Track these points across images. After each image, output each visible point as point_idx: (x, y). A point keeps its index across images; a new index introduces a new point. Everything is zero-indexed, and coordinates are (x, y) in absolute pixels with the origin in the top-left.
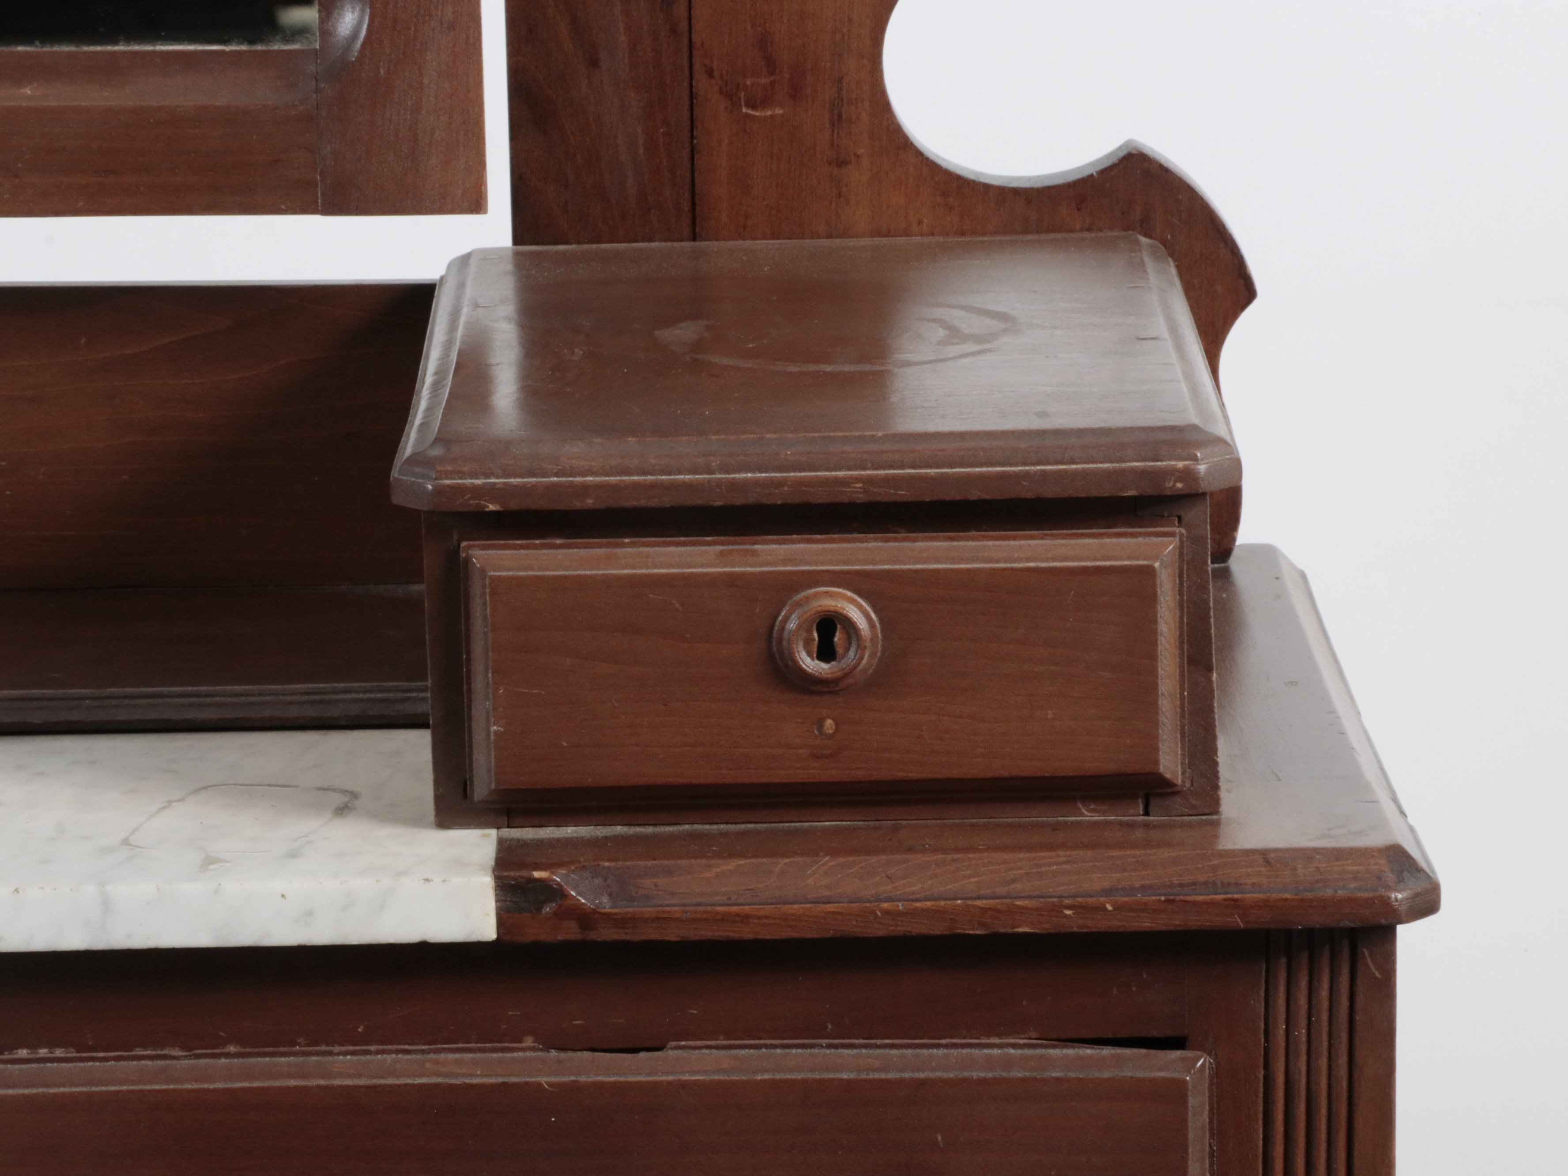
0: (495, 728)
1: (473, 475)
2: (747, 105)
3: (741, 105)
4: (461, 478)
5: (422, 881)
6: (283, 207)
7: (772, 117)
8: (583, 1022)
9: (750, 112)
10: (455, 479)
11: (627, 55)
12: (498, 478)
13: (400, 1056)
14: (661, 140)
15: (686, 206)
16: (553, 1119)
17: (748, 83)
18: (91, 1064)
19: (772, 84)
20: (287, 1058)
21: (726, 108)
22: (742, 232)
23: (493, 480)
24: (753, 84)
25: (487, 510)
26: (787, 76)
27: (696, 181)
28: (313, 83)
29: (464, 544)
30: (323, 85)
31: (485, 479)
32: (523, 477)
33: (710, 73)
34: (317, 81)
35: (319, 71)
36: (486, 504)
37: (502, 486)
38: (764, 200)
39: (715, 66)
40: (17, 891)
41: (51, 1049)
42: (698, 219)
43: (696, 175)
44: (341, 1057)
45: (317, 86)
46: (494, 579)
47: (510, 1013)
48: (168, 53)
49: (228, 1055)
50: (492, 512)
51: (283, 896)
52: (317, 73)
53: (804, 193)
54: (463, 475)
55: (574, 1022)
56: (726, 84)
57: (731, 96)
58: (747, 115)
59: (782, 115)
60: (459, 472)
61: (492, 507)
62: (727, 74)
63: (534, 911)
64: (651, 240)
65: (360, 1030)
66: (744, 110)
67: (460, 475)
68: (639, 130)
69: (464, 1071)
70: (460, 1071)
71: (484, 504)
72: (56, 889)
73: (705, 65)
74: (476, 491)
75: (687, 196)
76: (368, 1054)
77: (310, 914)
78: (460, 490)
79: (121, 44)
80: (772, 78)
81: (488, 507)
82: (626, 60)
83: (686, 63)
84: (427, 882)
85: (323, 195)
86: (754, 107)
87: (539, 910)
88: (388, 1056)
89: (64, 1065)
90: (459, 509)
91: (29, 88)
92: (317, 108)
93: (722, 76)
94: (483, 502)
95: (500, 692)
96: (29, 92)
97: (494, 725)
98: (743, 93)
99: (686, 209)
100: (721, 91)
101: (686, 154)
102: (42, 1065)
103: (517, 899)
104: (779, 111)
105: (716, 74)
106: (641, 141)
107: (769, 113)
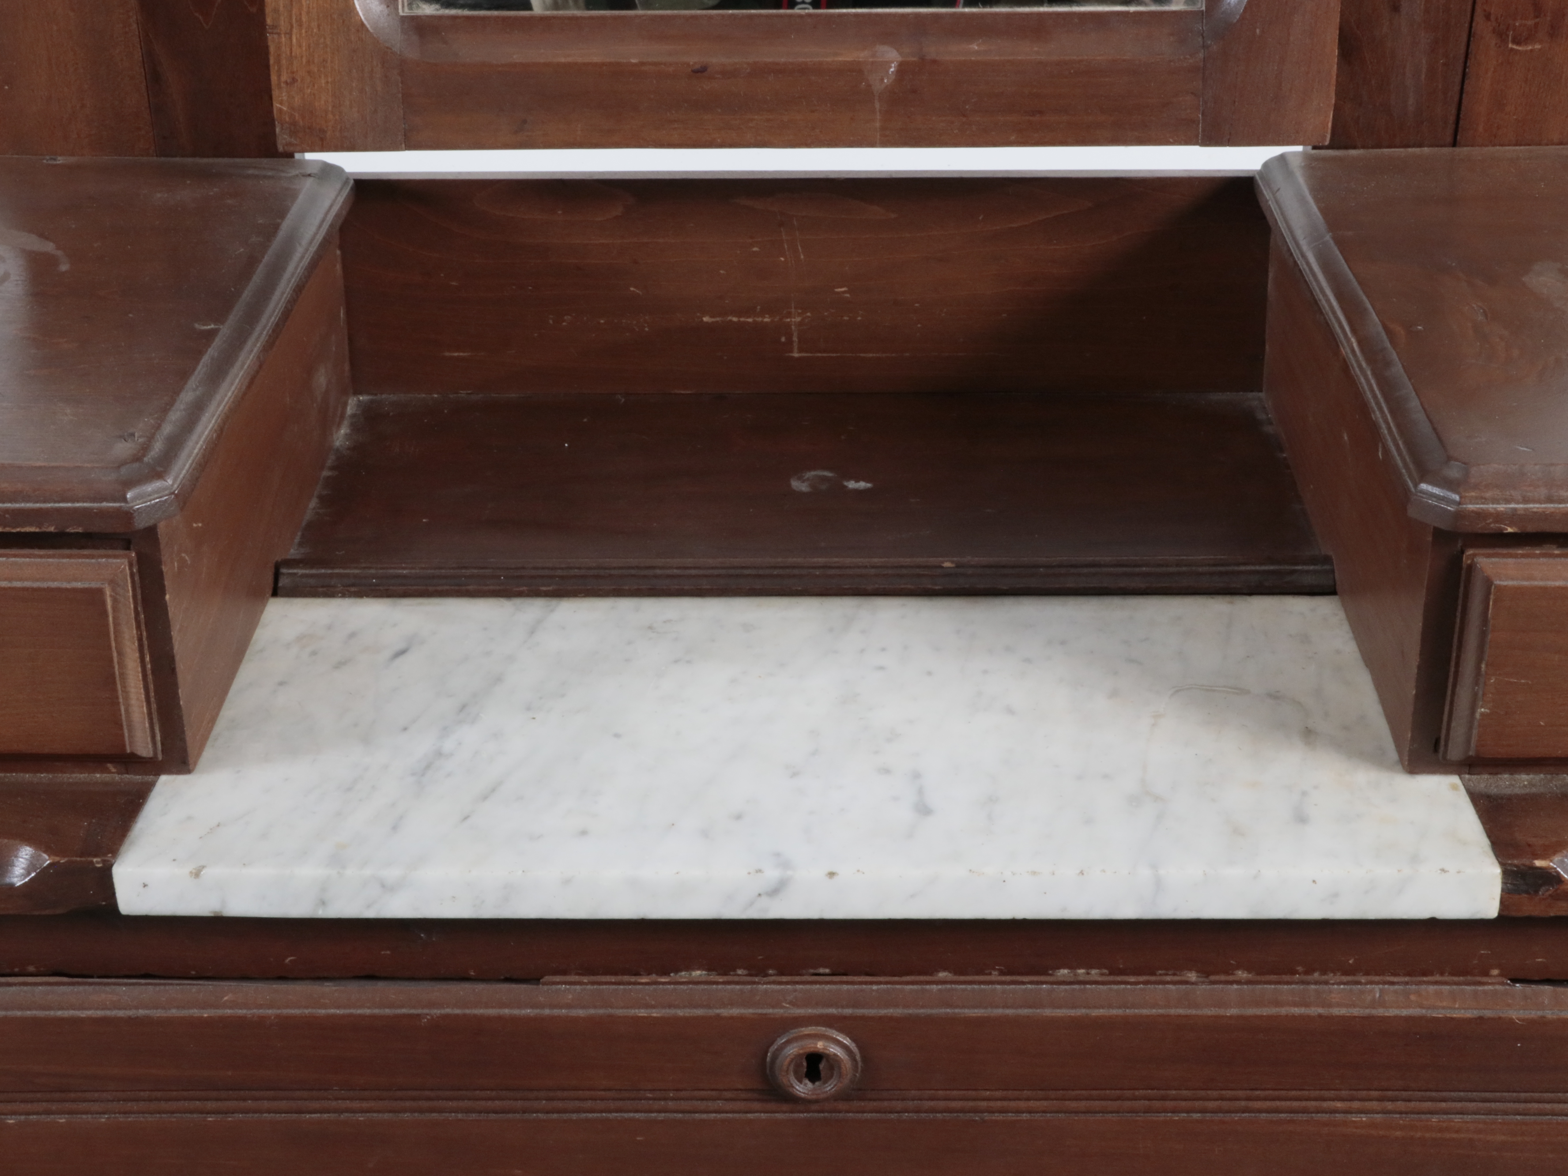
0: (1483, 710)
1: (1495, 501)
2: (1514, 42)
3: (1508, 41)
4: (1483, 503)
5: (1439, 871)
6: (1171, 140)
7: (1531, 51)
8: (1544, 960)
9: (1515, 47)
10: (1477, 504)
11: (1423, 3)
12: (1518, 503)
13: (1386, 986)
14: (1440, 70)
15: (1452, 119)
16: (1519, 1045)
17: (1517, 24)
18: (1123, 986)
19: (1536, 25)
20: (1289, 986)
21: (1496, 44)
22: (1494, 139)
23: (1513, 506)
24: (1520, 25)
25: (1505, 532)
26: (1549, 18)
27: (1463, 101)
28: (1200, 39)
29: (1470, 552)
30: (1209, 42)
31: (1505, 504)
32: (1541, 503)
33: (1488, 17)
34: (1203, 38)
35: (1204, 29)
36: (1506, 527)
37: (1522, 512)
38: (1514, 115)
39: (1492, 11)
40: (1082, 873)
41: (1088, 970)
42: (1460, 130)
43: (1464, 96)
44: (1336, 986)
45: (1203, 42)
46: (1499, 588)
47: (1482, 952)
48: (1084, 14)
49: (1239, 982)
50: (1510, 533)
51: (1314, 881)
52: (1203, 30)
53: (1547, 109)
54: (1485, 500)
55: (1537, 960)
56: (1499, 26)
57: (1501, 35)
58: (1512, 49)
59: (1540, 50)
60: (1482, 498)
61: (1510, 530)
62: (1501, 17)
63: (1532, 892)
64: (1420, 145)
65: (1351, 962)
66: (1510, 45)
67: (1483, 500)
68: (1424, 62)
69: (1444, 1004)
70: (1441, 1004)
71: (1504, 528)
72: (1115, 872)
73: (1485, 11)
74: (1498, 517)
75: (1454, 111)
76: (1358, 985)
77: (1336, 895)
78: (1481, 515)
79: (1045, 5)
80: (1537, 20)
81: (1507, 530)
82: (1422, 7)
83: (1469, 8)
84: (1443, 872)
85: (1203, 131)
86: (1518, 43)
87: (1536, 892)
88: (1376, 986)
89: (1101, 987)
90: (1480, 531)
91: (976, 44)
92: (1204, 61)
93: (1497, 19)
94: (1503, 526)
95: (1492, 681)
96: (976, 48)
97: (1482, 707)
98: (1511, 33)
99: (1451, 122)
100: (1494, 31)
101: (1458, 79)
102: (1082, 987)
103: (1518, 882)
104: (1538, 46)
105: (1493, 18)
106: (1424, 70)
107: (1530, 48)
